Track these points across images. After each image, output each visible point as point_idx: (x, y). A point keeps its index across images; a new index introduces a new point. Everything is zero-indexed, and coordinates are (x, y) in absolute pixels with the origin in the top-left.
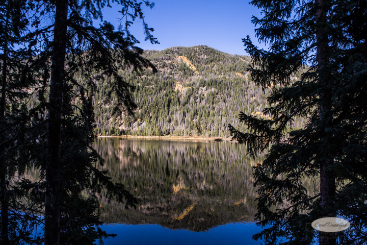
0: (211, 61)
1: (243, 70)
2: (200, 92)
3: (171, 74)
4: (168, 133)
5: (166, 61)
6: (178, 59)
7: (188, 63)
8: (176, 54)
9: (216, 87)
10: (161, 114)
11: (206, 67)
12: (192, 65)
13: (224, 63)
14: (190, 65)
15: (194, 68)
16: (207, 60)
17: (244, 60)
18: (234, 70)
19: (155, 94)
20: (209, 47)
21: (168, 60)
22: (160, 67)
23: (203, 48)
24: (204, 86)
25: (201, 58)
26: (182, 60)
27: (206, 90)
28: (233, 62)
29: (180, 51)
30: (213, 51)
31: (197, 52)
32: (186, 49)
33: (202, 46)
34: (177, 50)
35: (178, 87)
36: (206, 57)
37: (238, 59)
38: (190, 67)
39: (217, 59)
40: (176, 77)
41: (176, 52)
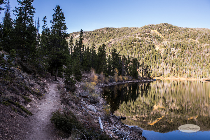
0: (172, 32)
1: (193, 37)
2: (172, 51)
3: (151, 41)
4: (161, 75)
5: (146, 33)
6: (152, 32)
7: (159, 34)
8: (150, 29)
9: (180, 48)
10: (152, 64)
11: (169, 36)
12: (161, 35)
13: (180, 33)
14: (160, 35)
15: (163, 37)
16: (169, 32)
17: (193, 31)
18: (188, 37)
19: (146, 52)
20: (169, 24)
21: (147, 32)
22: (144, 37)
23: (166, 25)
24: (173, 48)
25: (165, 31)
26: (155, 32)
27: (175, 49)
28: (186, 32)
29: (151, 27)
30: (171, 26)
31: (162, 27)
32: (155, 25)
33: (164, 23)
34: (150, 27)
35: (157, 48)
36: (168, 30)
37: (189, 30)
38: (160, 36)
39: (175, 31)
40: (154, 42)
41: (150, 28)
